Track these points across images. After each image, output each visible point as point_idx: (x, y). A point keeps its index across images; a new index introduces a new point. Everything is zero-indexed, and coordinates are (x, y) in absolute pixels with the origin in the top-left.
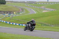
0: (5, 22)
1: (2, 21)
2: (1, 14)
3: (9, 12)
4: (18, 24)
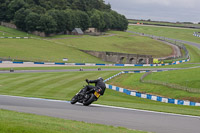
0: (121, 90)
1: (114, 88)
2: (110, 65)
3: (138, 56)
4: (167, 101)
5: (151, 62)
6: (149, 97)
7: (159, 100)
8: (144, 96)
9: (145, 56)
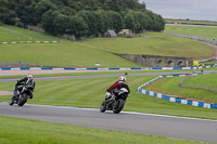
0: (160, 96)
1: (152, 93)
2: (147, 69)
3: (177, 58)
4: (209, 107)
5: (191, 65)
6: (190, 103)
7: (201, 105)
8: (184, 102)
9: (184, 59)
